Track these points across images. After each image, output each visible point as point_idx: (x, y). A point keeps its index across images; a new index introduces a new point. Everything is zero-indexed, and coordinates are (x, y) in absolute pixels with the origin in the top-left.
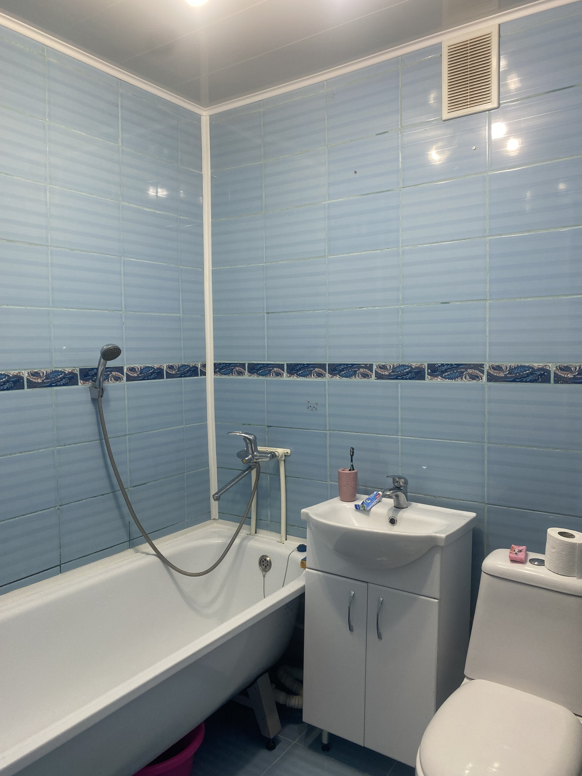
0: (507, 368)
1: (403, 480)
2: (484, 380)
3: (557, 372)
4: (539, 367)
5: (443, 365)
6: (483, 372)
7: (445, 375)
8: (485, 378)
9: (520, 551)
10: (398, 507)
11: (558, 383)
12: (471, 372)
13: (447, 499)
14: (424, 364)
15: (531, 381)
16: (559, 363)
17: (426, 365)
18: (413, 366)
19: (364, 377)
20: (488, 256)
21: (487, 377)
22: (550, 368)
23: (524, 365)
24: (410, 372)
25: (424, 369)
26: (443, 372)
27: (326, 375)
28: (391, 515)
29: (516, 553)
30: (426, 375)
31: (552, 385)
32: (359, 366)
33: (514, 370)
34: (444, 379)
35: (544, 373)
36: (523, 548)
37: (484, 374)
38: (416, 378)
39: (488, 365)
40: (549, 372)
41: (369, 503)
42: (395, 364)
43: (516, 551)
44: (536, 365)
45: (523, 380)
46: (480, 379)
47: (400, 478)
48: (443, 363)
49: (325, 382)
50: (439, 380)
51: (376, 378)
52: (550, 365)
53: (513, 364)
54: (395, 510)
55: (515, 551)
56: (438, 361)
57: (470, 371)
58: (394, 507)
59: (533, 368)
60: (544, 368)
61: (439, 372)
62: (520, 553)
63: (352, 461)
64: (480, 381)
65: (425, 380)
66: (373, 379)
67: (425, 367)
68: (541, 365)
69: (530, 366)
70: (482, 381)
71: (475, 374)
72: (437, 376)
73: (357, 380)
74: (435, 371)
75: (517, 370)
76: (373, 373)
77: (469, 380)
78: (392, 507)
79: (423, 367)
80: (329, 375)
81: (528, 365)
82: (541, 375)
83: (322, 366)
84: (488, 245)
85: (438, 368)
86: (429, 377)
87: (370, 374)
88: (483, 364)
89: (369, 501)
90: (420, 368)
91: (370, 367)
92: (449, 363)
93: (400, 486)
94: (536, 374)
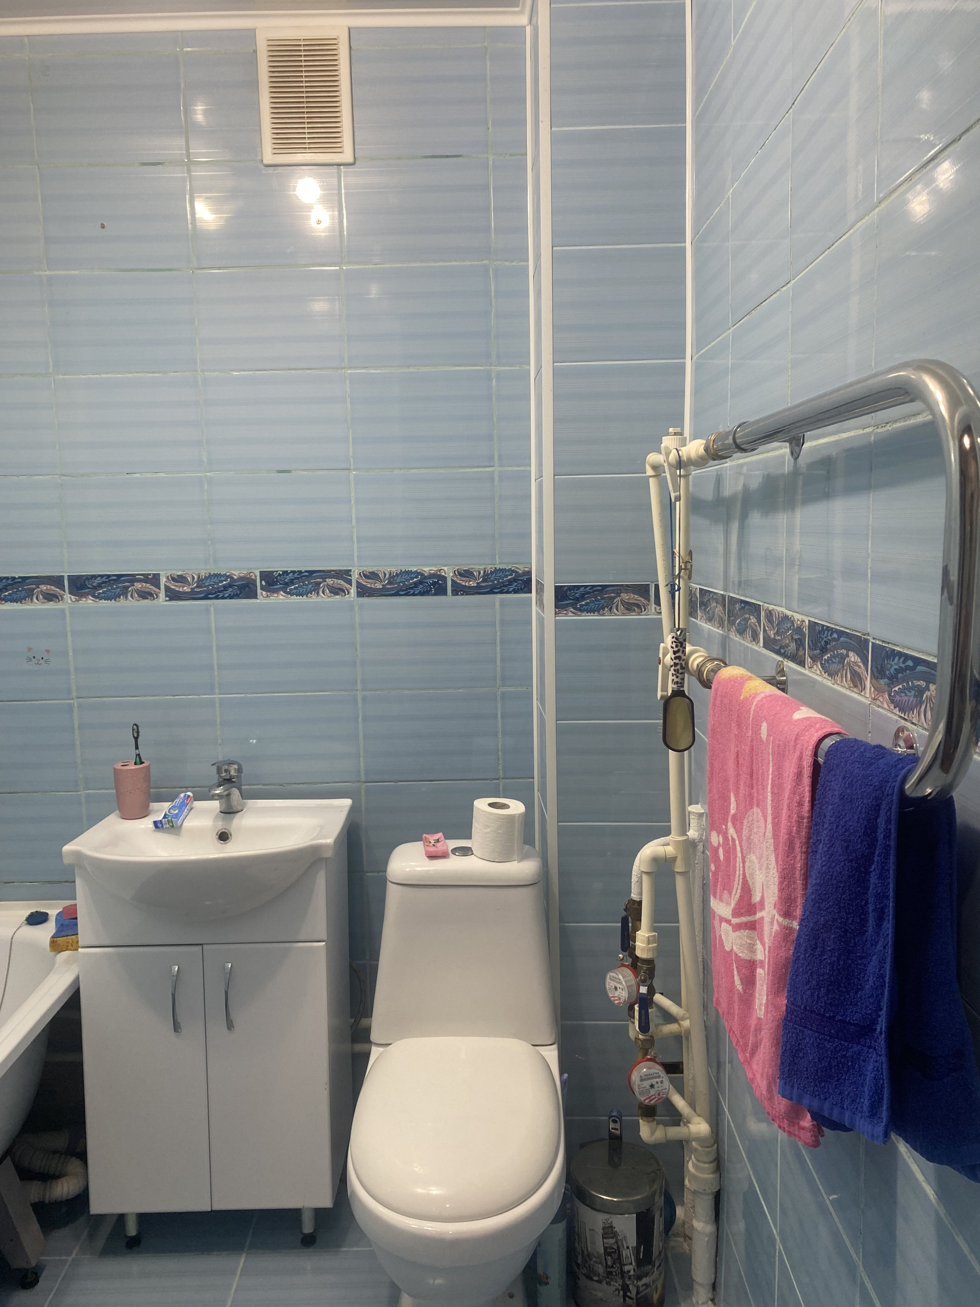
0: (385, 575)
1: (236, 766)
2: (353, 596)
3: (455, 579)
4: (432, 572)
5: (285, 573)
6: (349, 582)
7: (291, 590)
8: (353, 590)
9: (438, 841)
10: (229, 812)
11: (457, 595)
12: (332, 582)
13: (302, 786)
14: (253, 571)
15: (421, 594)
16: (457, 565)
17: (258, 574)
18: (235, 575)
19: (144, 598)
20: (348, 400)
21: (357, 590)
22: (445, 574)
23: (410, 570)
24: (230, 586)
25: (255, 581)
26: (287, 584)
27: (65, 597)
28: (220, 826)
29: (434, 845)
30: (259, 591)
31: (449, 598)
32: (132, 579)
33: (396, 578)
34: (289, 596)
35: (438, 581)
36: (440, 835)
37: (351, 585)
38: (241, 596)
39: (357, 571)
40: (444, 579)
41: (177, 814)
42: (203, 574)
43: (433, 842)
44: (427, 570)
45: (410, 592)
46: (347, 593)
47: (231, 763)
48: (286, 570)
49: (63, 610)
50: (281, 597)
51: (167, 599)
52: (446, 568)
53: (394, 570)
54: (223, 819)
55: (430, 842)
56: (277, 567)
57: (330, 581)
58: (221, 812)
59: (422, 575)
60: (438, 573)
61: (280, 584)
62: (438, 844)
63: (137, 748)
64: (347, 596)
65: (257, 598)
66: (161, 600)
67: (256, 577)
68: (434, 569)
69: (419, 571)
70: (350, 597)
71: (338, 586)
72: (276, 591)
73: (130, 603)
74: (274, 584)
75: (399, 577)
76: (160, 590)
77: (329, 595)
78: (218, 814)
79: (253, 577)
80: (70, 597)
81: (415, 570)
82: (434, 584)
83: (57, 581)
84: (347, 382)
85: (279, 577)
86: (264, 593)
87: (155, 591)
88: (350, 571)
89: (175, 810)
90: (248, 578)
91: (155, 580)
92: (296, 569)
93: (231, 776)
94: (427, 583)
